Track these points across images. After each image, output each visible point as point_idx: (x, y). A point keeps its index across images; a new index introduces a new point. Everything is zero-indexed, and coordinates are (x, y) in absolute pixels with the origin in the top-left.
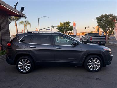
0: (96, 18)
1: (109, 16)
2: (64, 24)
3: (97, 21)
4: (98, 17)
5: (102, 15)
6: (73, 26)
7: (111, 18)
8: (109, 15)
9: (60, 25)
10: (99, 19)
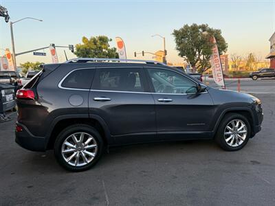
0: (173, 32)
1: (200, 30)
2: (95, 41)
3: (177, 39)
4: (178, 29)
5: (186, 26)
6: (115, 49)
7: (205, 33)
8: (200, 27)
9: (82, 44)
10: (180, 35)
